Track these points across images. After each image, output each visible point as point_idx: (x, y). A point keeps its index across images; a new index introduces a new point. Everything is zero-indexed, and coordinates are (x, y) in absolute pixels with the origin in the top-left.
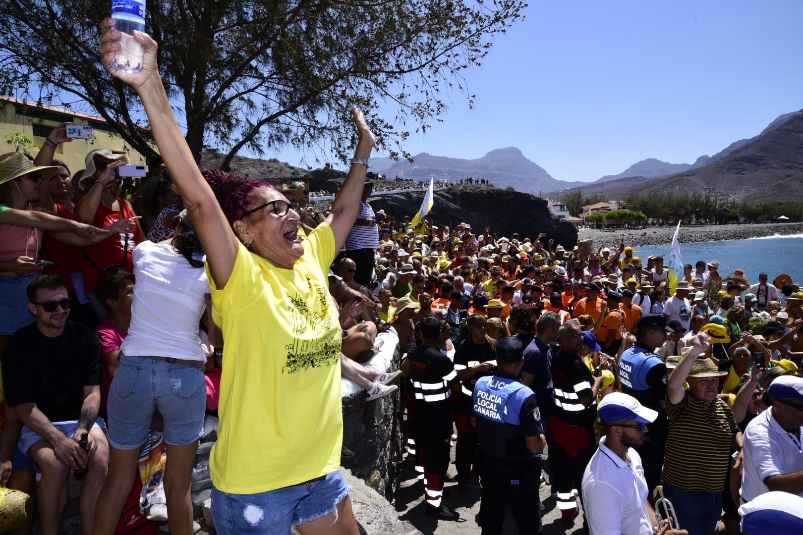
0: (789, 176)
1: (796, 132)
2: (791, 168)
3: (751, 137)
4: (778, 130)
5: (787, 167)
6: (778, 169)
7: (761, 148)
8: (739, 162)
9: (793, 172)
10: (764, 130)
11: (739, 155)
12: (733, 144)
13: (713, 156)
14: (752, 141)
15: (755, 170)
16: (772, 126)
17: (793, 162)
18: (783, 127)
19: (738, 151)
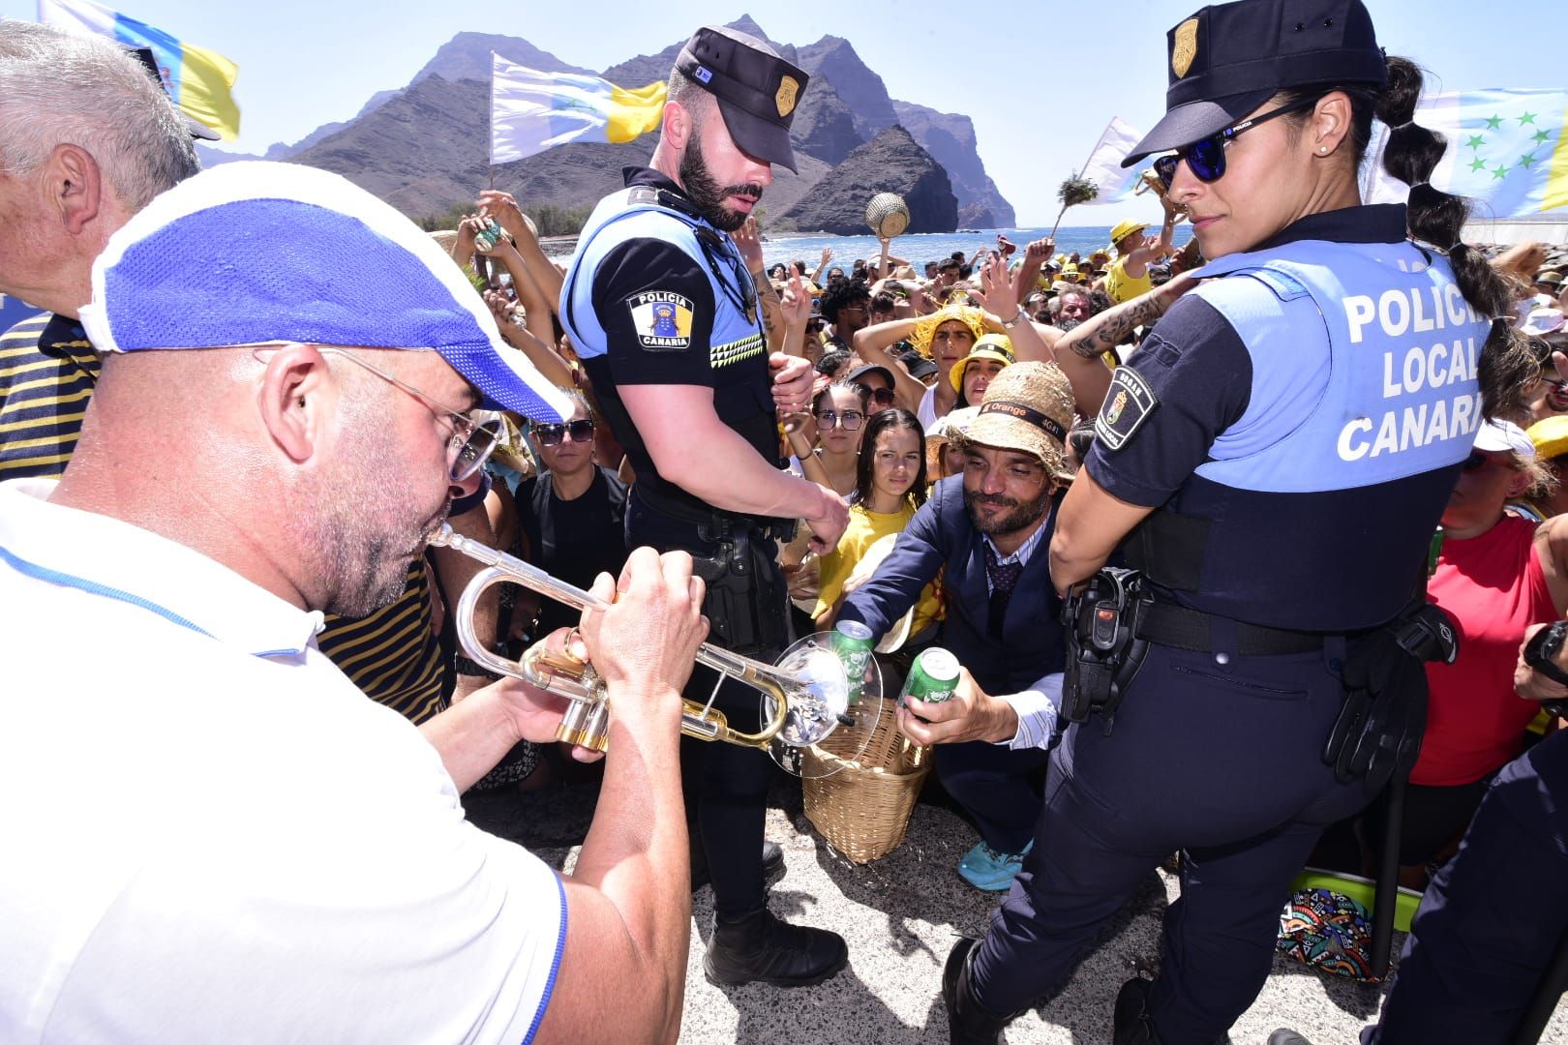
0: (405, 184)
1: (400, 120)
2: (404, 172)
3: (344, 121)
4: (377, 113)
5: (400, 171)
6: (389, 173)
7: (360, 138)
8: (334, 158)
9: (408, 178)
10: (361, 112)
11: (332, 147)
12: (320, 128)
13: (294, 145)
14: (347, 127)
15: (360, 173)
16: (369, 106)
17: (407, 164)
18: (382, 110)
19: (327, 140)
